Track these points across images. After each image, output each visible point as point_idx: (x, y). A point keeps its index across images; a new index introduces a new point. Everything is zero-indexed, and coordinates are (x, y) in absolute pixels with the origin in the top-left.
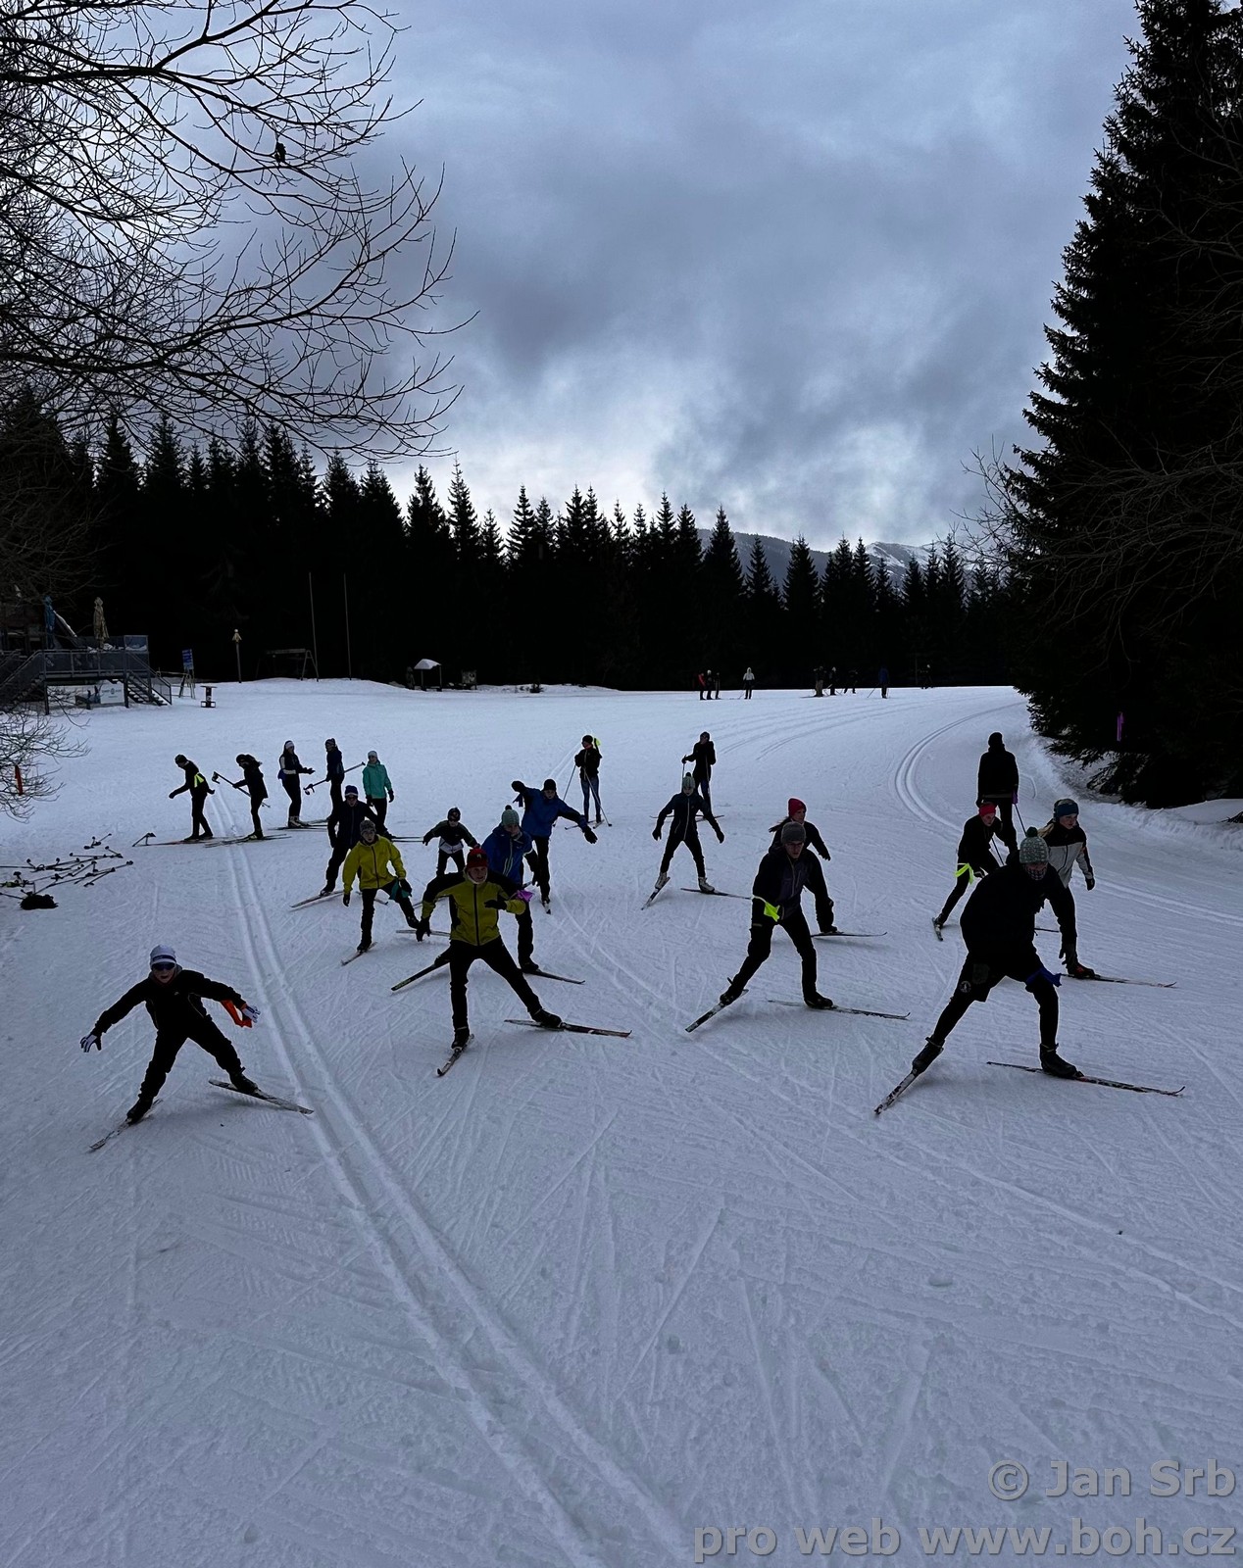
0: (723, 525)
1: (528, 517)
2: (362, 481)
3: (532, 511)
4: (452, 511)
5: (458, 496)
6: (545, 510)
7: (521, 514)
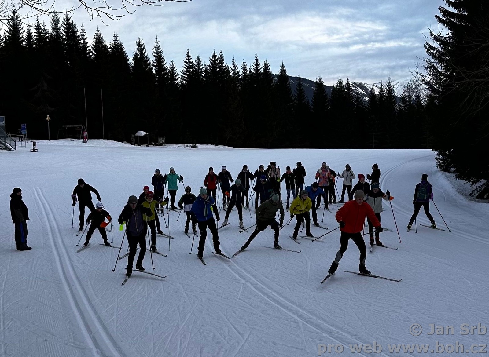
0: (283, 71)
1: (190, 64)
2: (110, 45)
3: (193, 62)
4: (154, 60)
5: (157, 53)
6: (199, 61)
7: (187, 63)
